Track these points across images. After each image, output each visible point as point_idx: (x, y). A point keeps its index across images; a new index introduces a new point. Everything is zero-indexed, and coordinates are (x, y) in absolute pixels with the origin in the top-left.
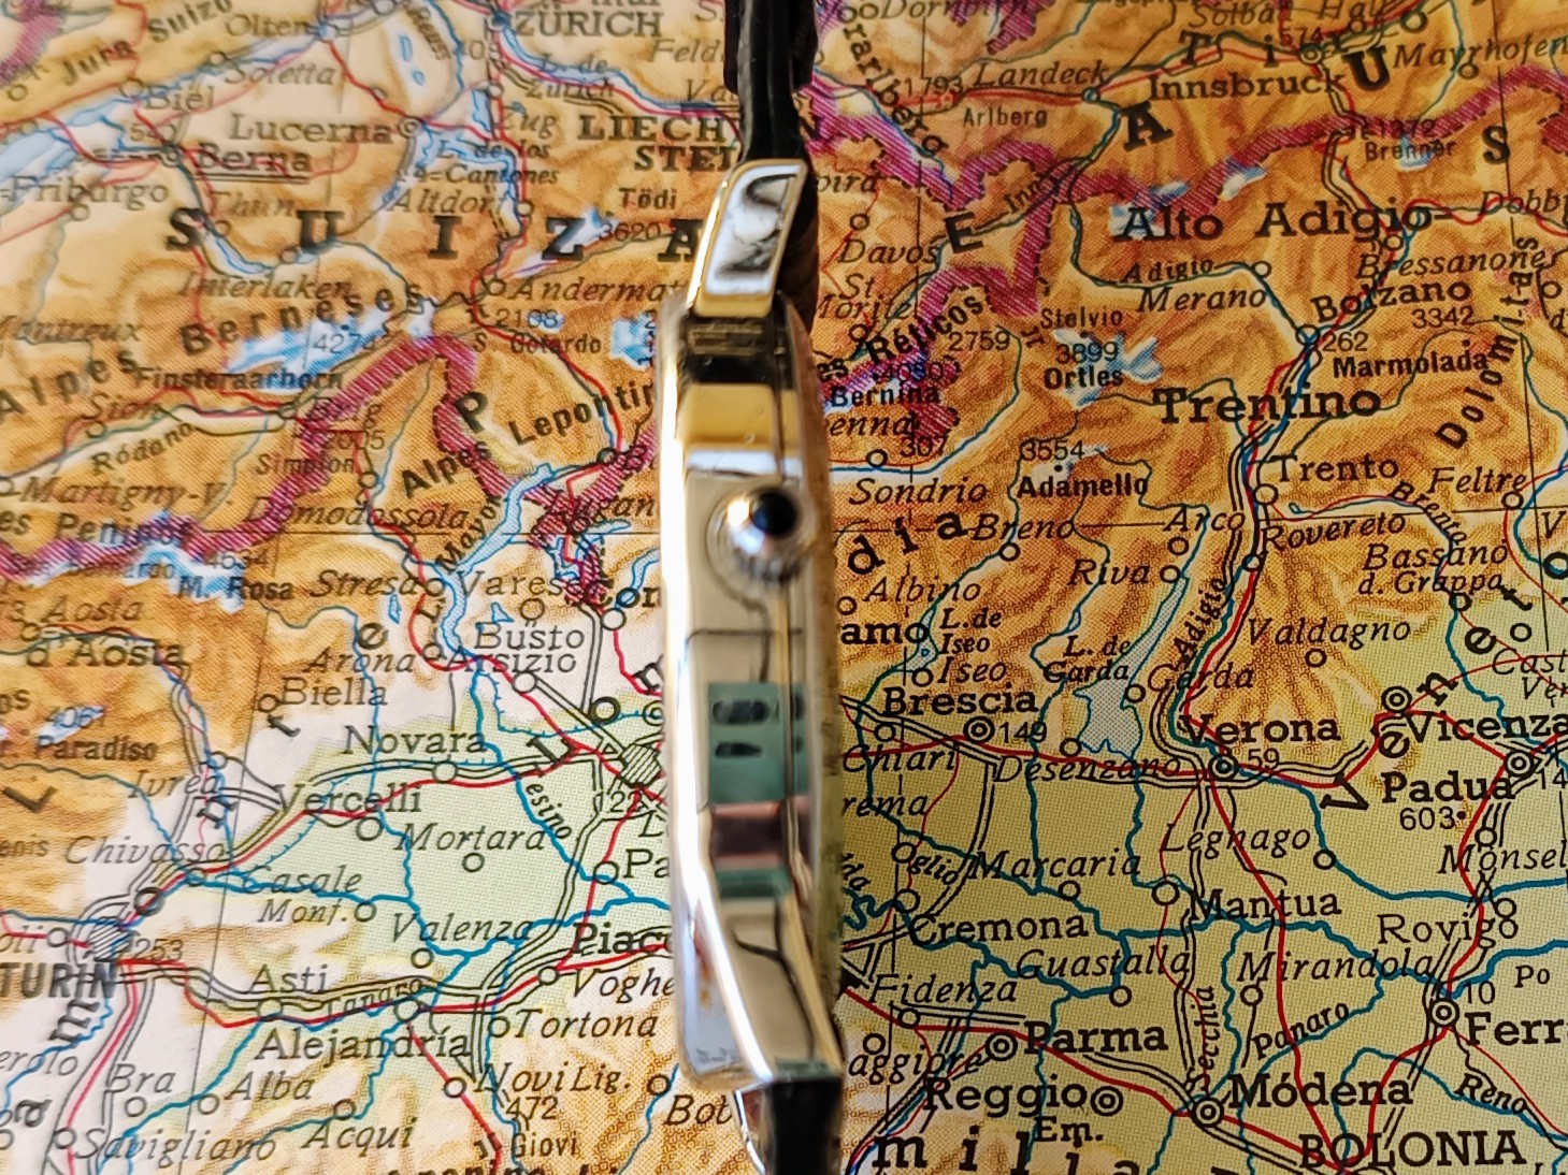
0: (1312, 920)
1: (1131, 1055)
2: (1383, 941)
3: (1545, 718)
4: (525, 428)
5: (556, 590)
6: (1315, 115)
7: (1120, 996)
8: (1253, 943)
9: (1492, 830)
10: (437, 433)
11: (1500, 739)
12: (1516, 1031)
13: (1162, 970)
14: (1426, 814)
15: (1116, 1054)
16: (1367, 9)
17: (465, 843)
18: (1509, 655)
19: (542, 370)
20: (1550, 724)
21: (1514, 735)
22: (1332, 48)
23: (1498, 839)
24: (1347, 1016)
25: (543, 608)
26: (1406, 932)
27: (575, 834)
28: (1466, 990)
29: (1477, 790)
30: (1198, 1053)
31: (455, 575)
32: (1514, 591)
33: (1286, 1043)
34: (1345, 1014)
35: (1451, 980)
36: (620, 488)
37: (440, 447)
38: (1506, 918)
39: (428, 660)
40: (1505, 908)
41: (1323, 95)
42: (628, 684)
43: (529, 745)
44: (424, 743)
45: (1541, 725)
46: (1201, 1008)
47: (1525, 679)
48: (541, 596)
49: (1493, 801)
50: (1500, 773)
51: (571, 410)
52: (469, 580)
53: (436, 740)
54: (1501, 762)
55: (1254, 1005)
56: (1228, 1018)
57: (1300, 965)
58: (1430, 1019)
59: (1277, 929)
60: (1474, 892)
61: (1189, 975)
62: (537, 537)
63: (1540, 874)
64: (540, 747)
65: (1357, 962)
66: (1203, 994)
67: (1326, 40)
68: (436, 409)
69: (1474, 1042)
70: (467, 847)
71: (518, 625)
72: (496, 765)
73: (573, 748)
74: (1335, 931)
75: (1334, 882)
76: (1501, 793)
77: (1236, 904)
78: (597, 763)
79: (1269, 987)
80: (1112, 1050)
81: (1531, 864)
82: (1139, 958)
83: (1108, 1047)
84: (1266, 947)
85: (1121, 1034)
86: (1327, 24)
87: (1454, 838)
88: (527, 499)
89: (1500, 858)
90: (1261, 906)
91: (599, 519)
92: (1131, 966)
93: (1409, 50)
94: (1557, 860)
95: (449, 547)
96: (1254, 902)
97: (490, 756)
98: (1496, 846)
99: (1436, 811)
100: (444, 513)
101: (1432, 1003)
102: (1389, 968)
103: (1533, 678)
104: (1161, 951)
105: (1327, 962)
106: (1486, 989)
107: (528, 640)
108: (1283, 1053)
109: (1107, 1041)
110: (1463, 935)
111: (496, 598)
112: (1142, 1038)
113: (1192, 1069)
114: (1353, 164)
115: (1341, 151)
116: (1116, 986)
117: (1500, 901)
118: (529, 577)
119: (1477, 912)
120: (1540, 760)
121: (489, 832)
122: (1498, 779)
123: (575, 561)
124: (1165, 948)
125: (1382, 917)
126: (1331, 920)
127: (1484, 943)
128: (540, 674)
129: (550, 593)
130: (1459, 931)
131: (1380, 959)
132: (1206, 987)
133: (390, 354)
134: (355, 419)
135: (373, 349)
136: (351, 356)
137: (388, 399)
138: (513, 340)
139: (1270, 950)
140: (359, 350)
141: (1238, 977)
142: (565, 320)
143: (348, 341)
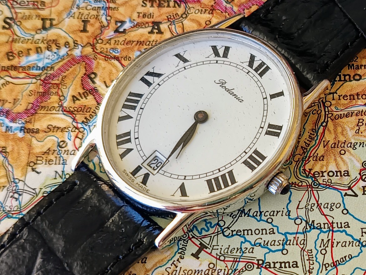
0: (341, 229)
1: (288, 269)
2: (362, 236)
7: (285, 252)
8: (324, 236)
13: (297, 244)
15: (284, 269)
30: (308, 269)
33: (334, 266)
34: (351, 257)
46: (309, 255)
55: (324, 254)
56: (317, 258)
57: (338, 243)
59: (331, 232)
61: (305, 245)
65: (355, 242)
74: (348, 233)
75: (348, 218)
77: (319, 225)
79: (329, 249)
82: (290, 240)
85: (285, 263)
90: (326, 225)
92: (288, 243)
102: (364, 244)
105: (346, 242)
108: (333, 269)
109: (281, 265)
112: (291, 264)
113: (306, 274)
116: (284, 249)
124: (298, 237)
125: (362, 229)
126: (347, 229)
131: (361, 241)
132: (310, 249)
133: (69, 61)
134: (58, 80)
135: (64, 59)
136: (57, 61)
137: (68, 74)
138: (105, 57)
139: (329, 238)
140: (60, 60)
141: (319, 246)
142: (120, 51)
143: (56, 57)
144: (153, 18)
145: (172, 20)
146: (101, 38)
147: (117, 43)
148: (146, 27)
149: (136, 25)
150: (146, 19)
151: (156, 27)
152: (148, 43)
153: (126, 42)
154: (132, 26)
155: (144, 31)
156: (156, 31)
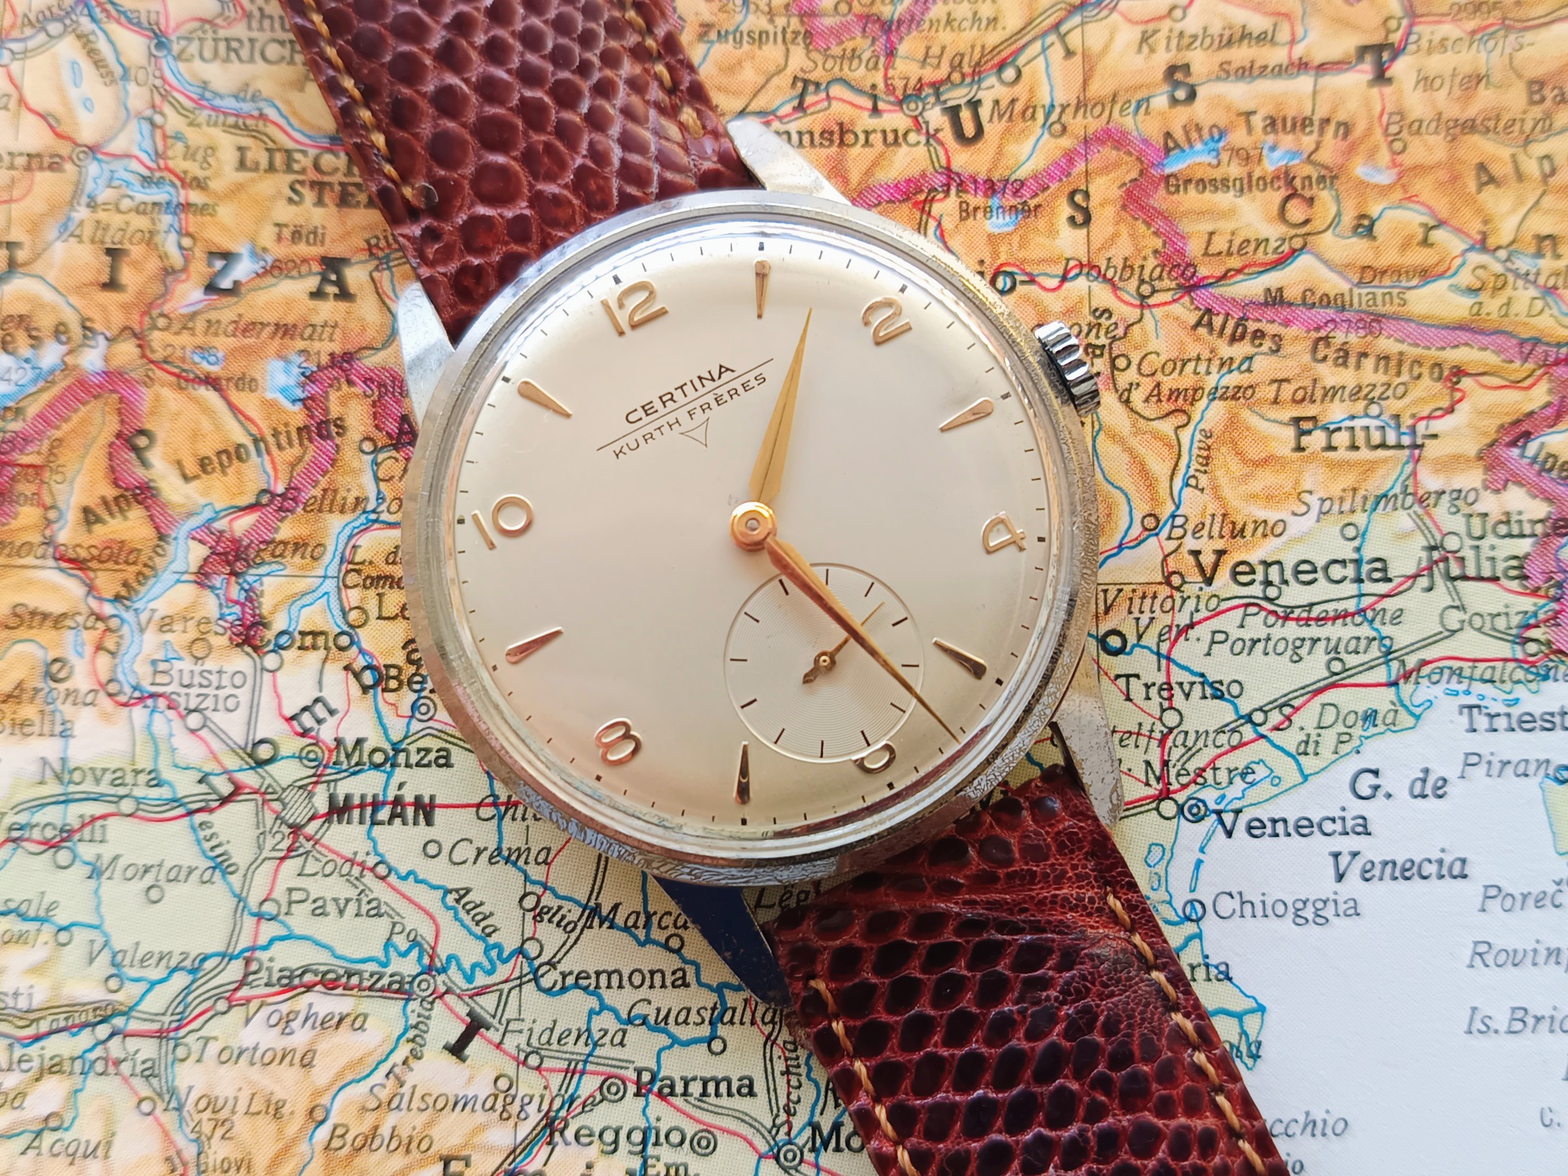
6: (914, 172)
16: (966, 59)
22: (932, 99)
41: (922, 150)
67: (927, 91)
86: (929, 74)
93: (1004, 104)
114: (947, 224)
115: (937, 209)
133: (69, 388)
134: (39, 453)
135: (53, 382)
136: (34, 389)
137: (68, 433)
138: (178, 376)
140: (41, 384)
142: (226, 358)
143: (30, 374)
144: (322, 243)
145: (381, 254)
146: (166, 308)
147: (213, 329)
148: (301, 276)
149: (272, 267)
150: (303, 249)
151: (333, 277)
152: (309, 331)
153: (242, 325)
154: (261, 271)
155: (296, 289)
156: (332, 290)
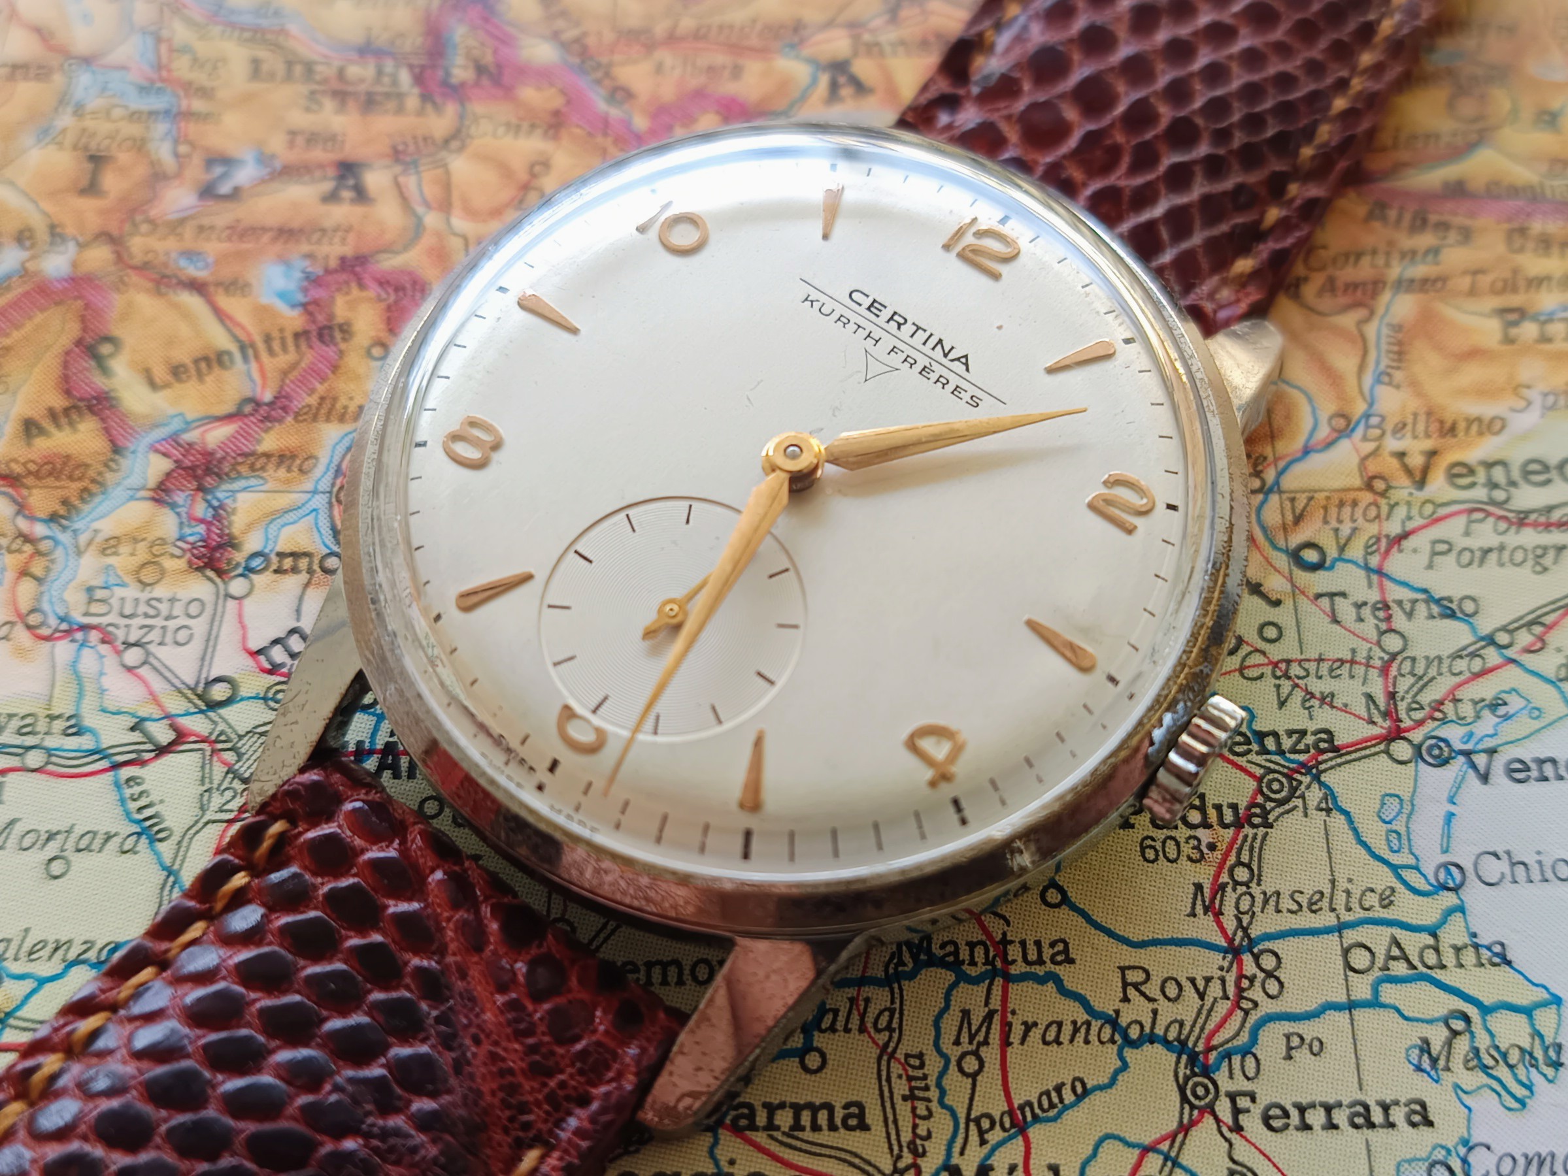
0: (1040, 970)
1: (825, 1137)
2: (1126, 999)
3: (1303, 733)
4: (160, 373)
5: (178, 552)
7: (813, 1060)
8: (972, 998)
9: (1248, 866)
10: (66, 378)
11: (1253, 757)
12: (1286, 1115)
13: (862, 1029)
14: (1170, 845)
15: (808, 1135)
17: (51, 844)
18: (1257, 659)
19: (186, 314)
20: (1310, 739)
21: (1268, 752)
23: (1256, 876)
24: (1086, 1092)
25: (163, 572)
26: (1152, 989)
27: (175, 838)
28: (1225, 1064)
29: (1229, 817)
30: (906, 1136)
31: (69, 534)
32: (1259, 585)
33: (1013, 1125)
34: (1083, 1092)
35: (1209, 1049)
36: (259, 442)
37: (68, 393)
38: (1270, 974)
39: (29, 627)
40: (1268, 962)
42: (250, 662)
43: (133, 729)
44: (15, 723)
45: (1299, 741)
46: (910, 1079)
47: (1278, 687)
48: (161, 560)
49: (1248, 830)
50: (1254, 797)
51: (212, 356)
52: (83, 539)
53: (28, 721)
54: (1253, 784)
55: (974, 1076)
56: (943, 1093)
57: (1028, 1027)
58: (1184, 1099)
59: (999, 981)
60: (1231, 941)
61: (896, 1035)
62: (161, 493)
63: (1306, 920)
64: (145, 733)
65: (1096, 1025)
66: (913, 1061)
68: (68, 353)
69: (1238, 1129)
70: (52, 848)
71: (131, 592)
72: (93, 752)
73: (181, 736)
74: (1069, 985)
75: (1065, 924)
76: (1256, 820)
77: (950, 948)
78: (208, 753)
79: (991, 1054)
80: (803, 1129)
81: (1295, 907)
82: (836, 1012)
83: (797, 1126)
84: (987, 1004)
85: (814, 1109)
87: (1204, 874)
88: (157, 451)
89: (1259, 899)
90: (979, 952)
91: (233, 475)
92: (826, 1022)
94: (1325, 903)
95: (65, 502)
96: (972, 945)
97: (86, 742)
98: (1253, 885)
99: (1182, 840)
100: (65, 464)
101: (1187, 1079)
102: (1134, 1033)
103: (1286, 685)
104: (862, 1003)
105: (1060, 1025)
106: (1250, 1062)
107: (143, 608)
108: (1010, 1138)
109: (797, 1118)
110: (1221, 994)
111: (112, 560)
112: (839, 1114)
113: (899, 1157)
116: (808, 1048)
117: (1262, 952)
118: (151, 538)
119: (1235, 966)
120: (1300, 782)
121: (79, 830)
122: (1253, 805)
123: (202, 521)
124: (867, 1000)
125: (1123, 969)
126: (1061, 971)
127: (1246, 1005)
128: (151, 648)
129: (173, 556)
130: (1215, 990)
131: (1123, 1021)
132: (915, 1051)
139: (992, 1007)
141: (953, 1038)
